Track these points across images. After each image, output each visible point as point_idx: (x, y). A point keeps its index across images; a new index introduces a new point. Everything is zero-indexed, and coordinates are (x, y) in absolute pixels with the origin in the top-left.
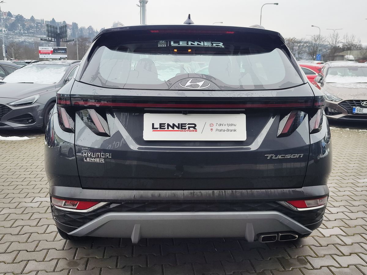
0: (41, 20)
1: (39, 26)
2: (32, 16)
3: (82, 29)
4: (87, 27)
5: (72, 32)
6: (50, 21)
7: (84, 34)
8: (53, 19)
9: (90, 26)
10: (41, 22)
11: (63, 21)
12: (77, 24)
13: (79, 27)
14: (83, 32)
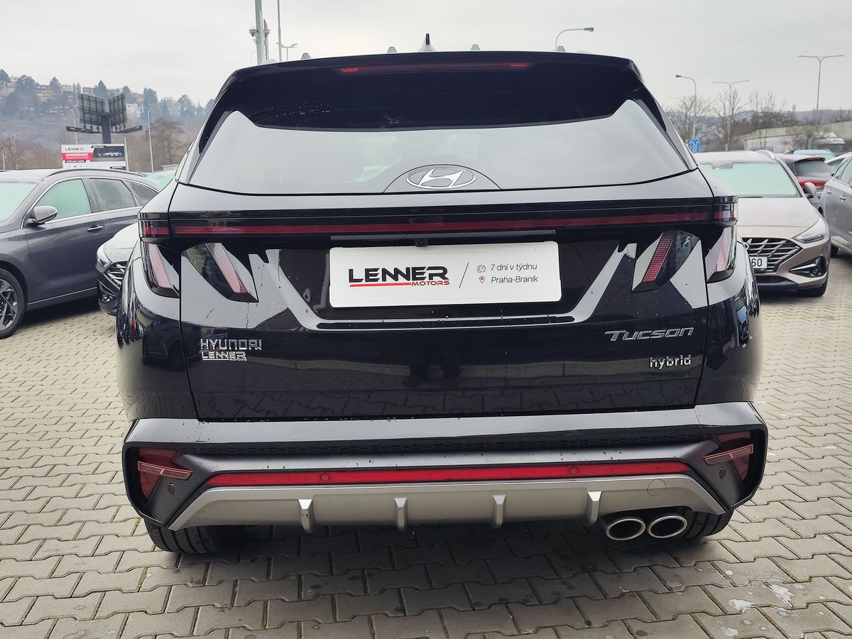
0: (74, 86)
1: (70, 100)
2: (54, 79)
3: (165, 104)
4: (176, 99)
5: (143, 111)
6: (94, 87)
7: (171, 113)
8: (101, 83)
9: (184, 96)
10: (74, 90)
11: (123, 87)
12: (155, 92)
13: (160, 98)
14: (169, 109)
